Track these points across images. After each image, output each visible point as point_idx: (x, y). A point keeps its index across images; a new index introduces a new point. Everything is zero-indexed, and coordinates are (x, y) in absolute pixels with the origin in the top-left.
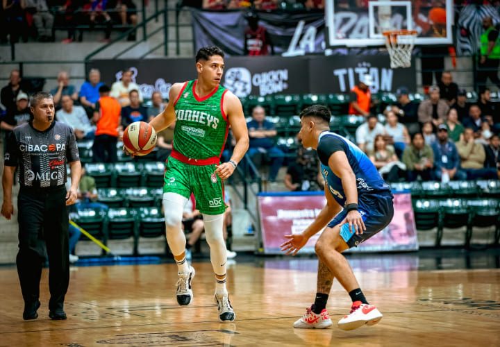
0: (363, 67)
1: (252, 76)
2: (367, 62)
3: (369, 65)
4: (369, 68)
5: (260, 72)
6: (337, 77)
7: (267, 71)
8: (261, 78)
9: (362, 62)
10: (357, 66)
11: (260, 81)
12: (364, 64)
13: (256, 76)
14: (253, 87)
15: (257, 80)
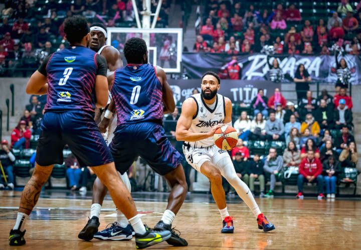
0: (248, 87)
1: (182, 90)
2: (251, 84)
3: (252, 86)
4: (252, 88)
5: (186, 88)
6: (232, 93)
7: (191, 88)
8: (187, 92)
9: (248, 84)
10: (245, 87)
11: (186, 93)
12: (249, 86)
13: (184, 91)
14: (181, 96)
15: (184, 93)
